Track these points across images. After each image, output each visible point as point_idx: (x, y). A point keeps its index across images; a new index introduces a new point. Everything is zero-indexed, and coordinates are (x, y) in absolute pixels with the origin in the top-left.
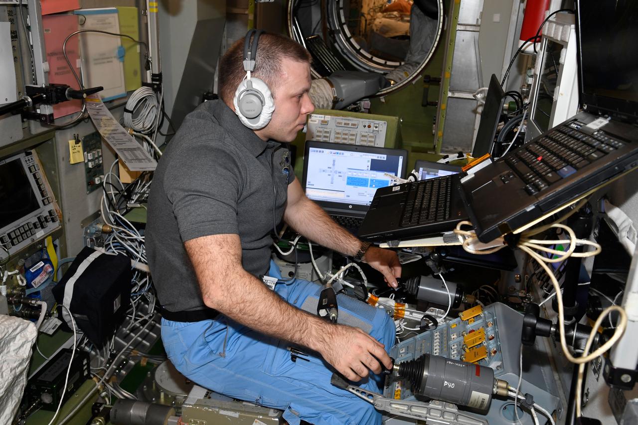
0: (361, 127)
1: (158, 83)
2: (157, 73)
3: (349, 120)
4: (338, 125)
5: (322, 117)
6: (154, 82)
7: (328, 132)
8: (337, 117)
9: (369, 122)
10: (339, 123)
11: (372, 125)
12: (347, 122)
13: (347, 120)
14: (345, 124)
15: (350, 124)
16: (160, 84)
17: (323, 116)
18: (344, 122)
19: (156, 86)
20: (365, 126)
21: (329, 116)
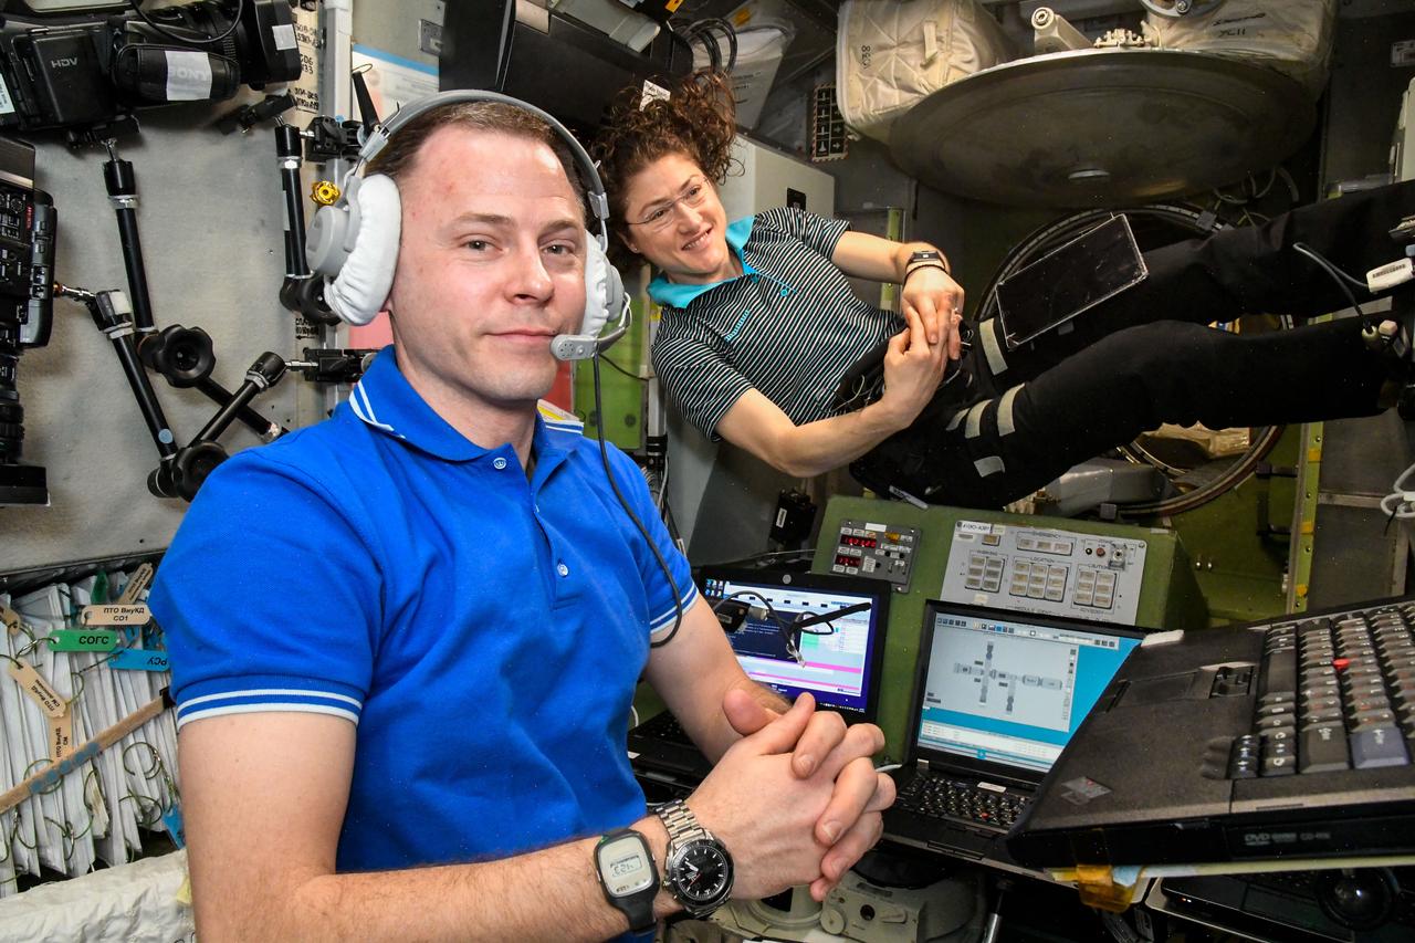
0: (1079, 552)
1: (657, 454)
2: (657, 435)
3: (1049, 535)
4: (1023, 546)
5: (985, 528)
6: (650, 454)
7: (999, 562)
8: (1022, 529)
9: (1101, 541)
10: (1027, 543)
11: (1107, 549)
12: (1046, 540)
13: (1044, 535)
14: (1040, 545)
15: (1053, 546)
16: (662, 457)
17: (989, 525)
18: (1036, 540)
19: (652, 462)
20: (1089, 552)
21: (1004, 527)
